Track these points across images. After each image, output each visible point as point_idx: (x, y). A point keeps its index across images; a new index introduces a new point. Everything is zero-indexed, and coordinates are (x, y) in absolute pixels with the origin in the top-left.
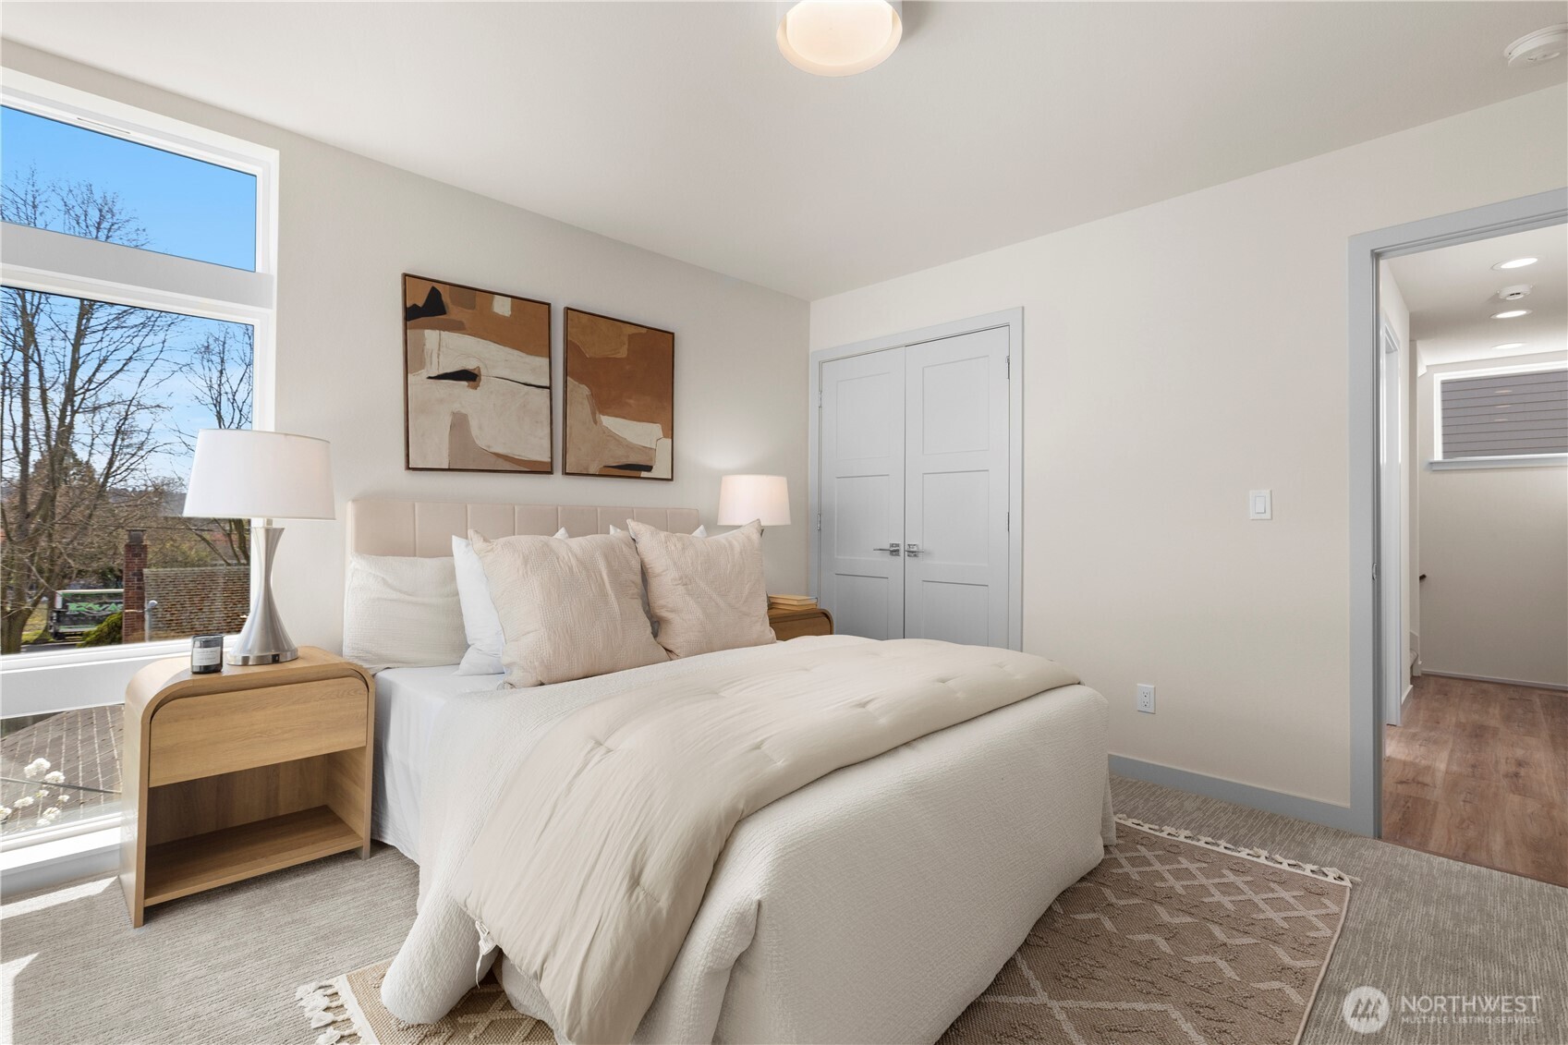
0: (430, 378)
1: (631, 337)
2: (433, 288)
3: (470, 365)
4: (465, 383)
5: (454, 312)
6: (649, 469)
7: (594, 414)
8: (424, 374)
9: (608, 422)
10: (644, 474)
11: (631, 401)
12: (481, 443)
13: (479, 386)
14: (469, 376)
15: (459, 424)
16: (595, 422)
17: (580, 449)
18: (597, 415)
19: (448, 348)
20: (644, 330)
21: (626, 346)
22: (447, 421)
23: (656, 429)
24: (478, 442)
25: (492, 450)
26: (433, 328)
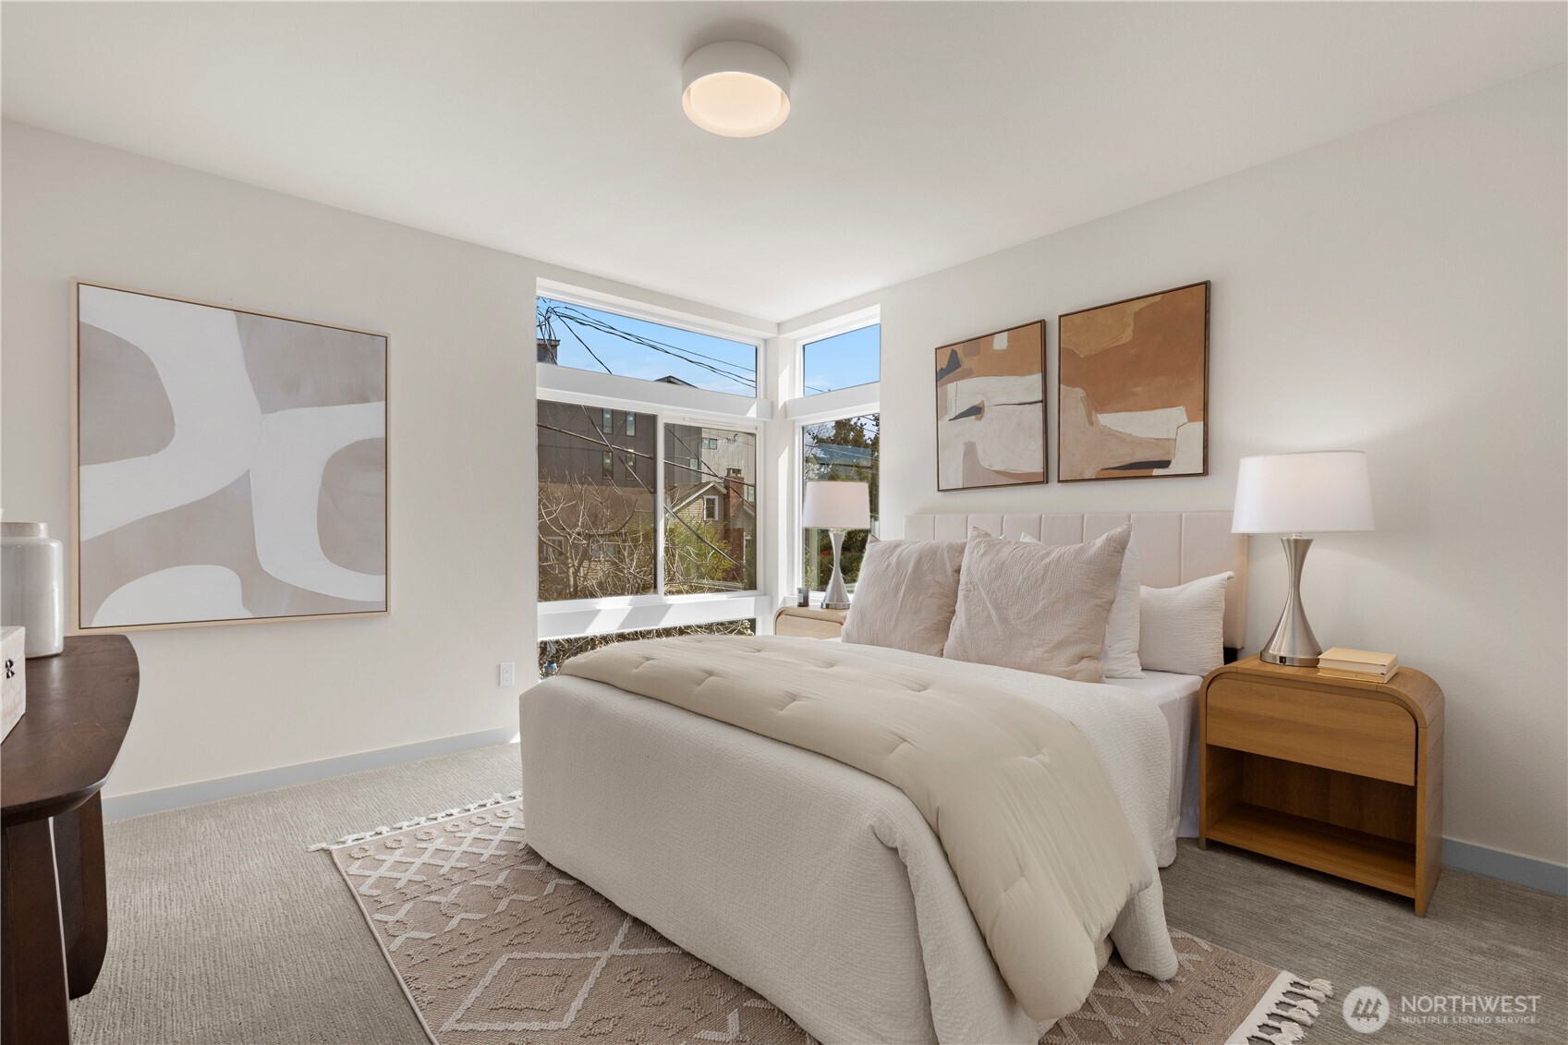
0: (951, 420)
1: (1138, 315)
2: (953, 350)
3: (976, 402)
4: (973, 417)
5: (966, 363)
6: (1165, 464)
7: (1089, 415)
8: (947, 417)
9: (1107, 420)
10: (1156, 472)
11: (1139, 389)
12: (985, 464)
13: (982, 416)
14: (976, 411)
15: (970, 450)
16: (1091, 424)
17: (1074, 455)
18: (1093, 416)
19: (964, 391)
20: (1159, 297)
21: (1132, 327)
22: (961, 449)
23: (1178, 414)
24: (982, 463)
25: (993, 469)
26: (952, 381)
